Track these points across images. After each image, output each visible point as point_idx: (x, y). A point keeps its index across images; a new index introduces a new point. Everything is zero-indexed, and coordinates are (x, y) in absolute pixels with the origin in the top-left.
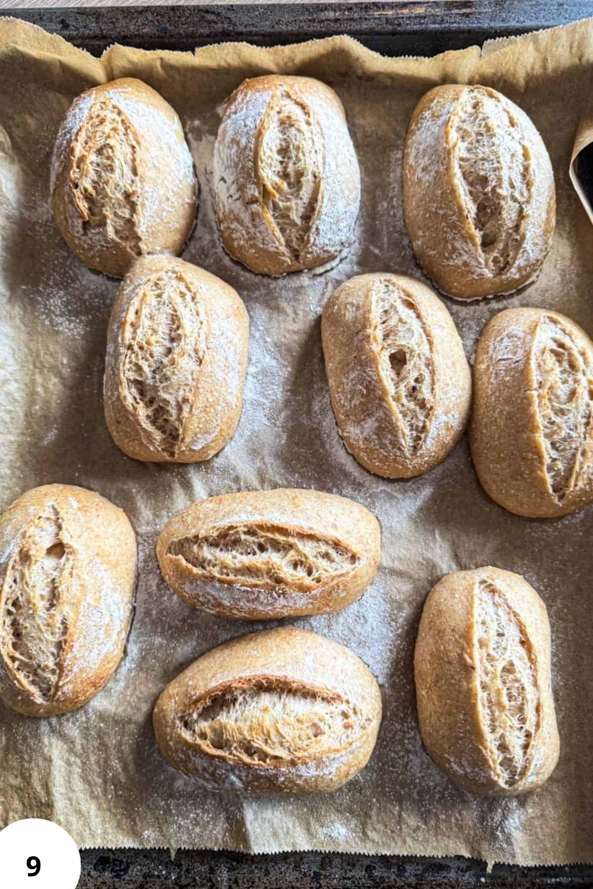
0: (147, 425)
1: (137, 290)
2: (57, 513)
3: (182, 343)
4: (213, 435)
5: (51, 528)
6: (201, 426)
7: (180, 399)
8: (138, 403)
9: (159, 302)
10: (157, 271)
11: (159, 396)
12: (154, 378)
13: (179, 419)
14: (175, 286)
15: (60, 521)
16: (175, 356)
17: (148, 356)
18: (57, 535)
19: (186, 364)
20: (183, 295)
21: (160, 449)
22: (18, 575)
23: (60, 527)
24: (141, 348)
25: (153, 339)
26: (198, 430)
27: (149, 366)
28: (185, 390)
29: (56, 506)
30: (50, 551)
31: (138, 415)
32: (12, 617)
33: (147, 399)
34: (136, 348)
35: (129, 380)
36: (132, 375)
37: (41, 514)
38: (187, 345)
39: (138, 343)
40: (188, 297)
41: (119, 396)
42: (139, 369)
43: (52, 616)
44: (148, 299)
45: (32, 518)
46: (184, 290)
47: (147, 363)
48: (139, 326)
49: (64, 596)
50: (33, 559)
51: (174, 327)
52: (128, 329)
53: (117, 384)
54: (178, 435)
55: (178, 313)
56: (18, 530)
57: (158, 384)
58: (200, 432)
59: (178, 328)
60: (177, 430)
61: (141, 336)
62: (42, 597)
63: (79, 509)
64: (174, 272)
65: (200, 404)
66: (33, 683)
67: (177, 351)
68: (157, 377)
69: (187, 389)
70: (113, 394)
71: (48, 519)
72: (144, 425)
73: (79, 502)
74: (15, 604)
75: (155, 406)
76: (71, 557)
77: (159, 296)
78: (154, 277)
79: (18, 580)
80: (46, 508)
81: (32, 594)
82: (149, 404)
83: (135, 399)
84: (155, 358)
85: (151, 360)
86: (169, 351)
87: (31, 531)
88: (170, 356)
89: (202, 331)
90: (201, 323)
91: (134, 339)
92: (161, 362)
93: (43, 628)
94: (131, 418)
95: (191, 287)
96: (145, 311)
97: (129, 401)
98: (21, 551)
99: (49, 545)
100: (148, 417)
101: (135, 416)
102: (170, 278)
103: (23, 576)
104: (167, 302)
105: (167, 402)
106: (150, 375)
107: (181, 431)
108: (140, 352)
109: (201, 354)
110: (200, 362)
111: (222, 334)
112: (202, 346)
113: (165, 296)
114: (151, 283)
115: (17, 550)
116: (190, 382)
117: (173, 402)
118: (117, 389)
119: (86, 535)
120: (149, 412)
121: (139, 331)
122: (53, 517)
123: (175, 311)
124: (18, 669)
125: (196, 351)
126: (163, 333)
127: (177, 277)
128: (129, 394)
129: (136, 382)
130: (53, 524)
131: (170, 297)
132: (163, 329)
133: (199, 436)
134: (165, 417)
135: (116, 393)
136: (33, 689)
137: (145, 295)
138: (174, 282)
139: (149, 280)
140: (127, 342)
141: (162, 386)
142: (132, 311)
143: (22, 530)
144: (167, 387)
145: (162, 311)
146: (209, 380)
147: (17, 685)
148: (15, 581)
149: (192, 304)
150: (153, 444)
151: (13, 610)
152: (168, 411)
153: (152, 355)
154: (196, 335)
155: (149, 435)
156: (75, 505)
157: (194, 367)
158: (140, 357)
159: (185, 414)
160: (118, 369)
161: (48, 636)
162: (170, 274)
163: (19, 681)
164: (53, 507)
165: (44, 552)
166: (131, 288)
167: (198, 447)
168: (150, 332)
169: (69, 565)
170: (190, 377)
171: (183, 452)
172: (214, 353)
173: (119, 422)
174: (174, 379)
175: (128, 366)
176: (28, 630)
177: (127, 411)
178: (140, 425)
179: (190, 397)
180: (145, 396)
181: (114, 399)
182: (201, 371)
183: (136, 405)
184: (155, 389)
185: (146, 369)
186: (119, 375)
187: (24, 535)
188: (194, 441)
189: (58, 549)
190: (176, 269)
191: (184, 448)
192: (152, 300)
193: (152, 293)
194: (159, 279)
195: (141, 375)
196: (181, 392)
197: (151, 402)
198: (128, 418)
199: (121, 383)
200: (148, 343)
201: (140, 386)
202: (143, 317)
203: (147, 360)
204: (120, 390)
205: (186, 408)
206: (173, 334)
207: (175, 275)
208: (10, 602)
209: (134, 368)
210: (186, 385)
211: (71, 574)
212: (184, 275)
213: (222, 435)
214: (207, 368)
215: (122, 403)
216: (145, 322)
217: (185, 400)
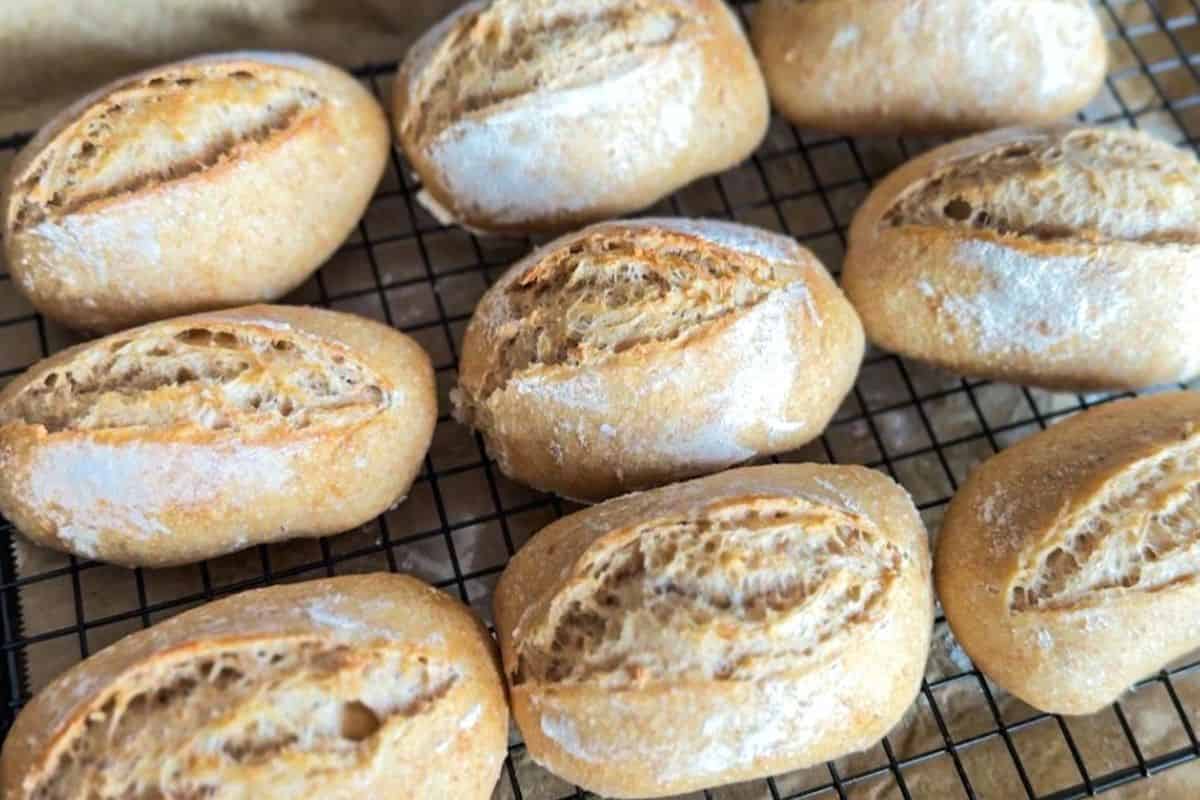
0: (558, 607)
1: (827, 502)
2: (441, 692)
3: (749, 626)
4: (581, 754)
5: (405, 693)
6: (593, 722)
7: (631, 659)
8: (597, 576)
9: (819, 551)
10: (884, 526)
11: (623, 614)
12: (658, 591)
13: (591, 671)
14: (864, 573)
15: (427, 705)
16: (716, 622)
17: (698, 566)
18: (395, 712)
19: (709, 648)
20: (853, 593)
21: (519, 650)
22: (290, 660)
23: (412, 710)
24: (711, 546)
25: (737, 565)
26: (582, 717)
27: (679, 575)
28: (653, 663)
29: (455, 685)
30: (356, 708)
31: (573, 585)
32: (198, 678)
33: (612, 592)
34: (706, 537)
35: (637, 543)
36: (648, 546)
37: (431, 660)
38: (749, 638)
39: (719, 538)
40: (854, 607)
41: (603, 533)
42: (668, 555)
43: (213, 763)
44: (817, 528)
45: (420, 645)
46: (864, 594)
47: (683, 567)
48: (754, 529)
49: (262, 776)
50: (330, 682)
51: (779, 599)
52: (740, 510)
53: (623, 525)
54: (558, 679)
55: (809, 598)
56: (388, 627)
57: (648, 604)
58: (580, 724)
59: (779, 608)
60: (569, 672)
61: (733, 539)
62: (253, 727)
63: (461, 736)
64: (896, 561)
65: (635, 705)
66: (65, 760)
67: (728, 619)
68: (662, 598)
69: (658, 667)
70: (602, 522)
71: (425, 677)
72: (556, 602)
73: (477, 728)
74: (229, 674)
75: (603, 612)
76: (351, 759)
77: (834, 548)
78: (866, 523)
79: (280, 665)
80: (447, 666)
81: (254, 703)
82: (603, 598)
83: (605, 567)
84: (699, 581)
85: (694, 573)
86: (724, 605)
87: (391, 655)
88: (712, 610)
89: (790, 658)
90: (808, 652)
91: (724, 526)
92: (694, 596)
93: (185, 752)
94: (564, 572)
95: (877, 607)
96: (790, 530)
97: (596, 557)
98: (342, 648)
99: (368, 700)
100: (577, 604)
101: (570, 579)
102: (880, 556)
103: (289, 672)
104: (825, 567)
105: (616, 633)
106: (661, 581)
107: (566, 682)
108: (701, 546)
109: (742, 672)
110: (725, 675)
111: (802, 704)
112: (759, 669)
113: (836, 560)
114: (850, 523)
115: (344, 640)
116: (674, 669)
117: (620, 646)
118: (614, 527)
119: (407, 770)
120: (588, 605)
121: (742, 532)
122: (432, 686)
123: (813, 590)
124: (89, 723)
125: (743, 660)
126: (757, 581)
127: (887, 570)
128: (607, 553)
129: (639, 558)
130: (418, 691)
131: (839, 569)
132: (767, 576)
133: (571, 724)
134: (587, 639)
135: (607, 526)
136: (52, 763)
137: (821, 519)
138: (873, 568)
139: (855, 517)
140: (712, 516)
141: (647, 612)
142: (781, 505)
143: (388, 634)
144: (648, 623)
145: (802, 563)
146: (693, 709)
147: (58, 730)
148: (277, 658)
149: (840, 619)
150: (525, 632)
151: (216, 671)
152: (599, 642)
153: (702, 572)
154: (777, 649)
155: (539, 618)
156: (468, 723)
157: (709, 669)
158: (692, 550)
159: (605, 680)
160: (653, 517)
161: (169, 765)
162: (889, 554)
163: (64, 731)
164: (453, 679)
165: (351, 698)
166: (828, 486)
167: (549, 730)
168: (748, 553)
169: (333, 761)
170: (684, 665)
171: (529, 701)
172: (753, 699)
173: (551, 551)
174: (667, 634)
175: (665, 532)
176: (175, 720)
177: (577, 558)
178: (556, 593)
179: (644, 679)
180: (617, 586)
181: (596, 527)
182: (704, 685)
183: (592, 573)
184: (636, 602)
185: (671, 570)
186: (643, 522)
187: (381, 642)
188: (556, 716)
189: (363, 725)
190: (905, 564)
191: (535, 700)
192: (818, 535)
193: (834, 532)
194: (866, 536)
195: (655, 564)
196: (646, 657)
197: (608, 601)
198: (563, 565)
199: (627, 530)
200: (725, 558)
201: (632, 571)
202: (775, 530)
203: (690, 566)
204: (612, 534)
205: (617, 678)
206: (763, 601)
207: (890, 565)
208: (230, 663)
209: (664, 545)
210: (666, 664)
211: (314, 773)
212: (896, 583)
213: (590, 773)
214: (717, 696)
215: (589, 544)
216: (766, 538)
217: (633, 671)
